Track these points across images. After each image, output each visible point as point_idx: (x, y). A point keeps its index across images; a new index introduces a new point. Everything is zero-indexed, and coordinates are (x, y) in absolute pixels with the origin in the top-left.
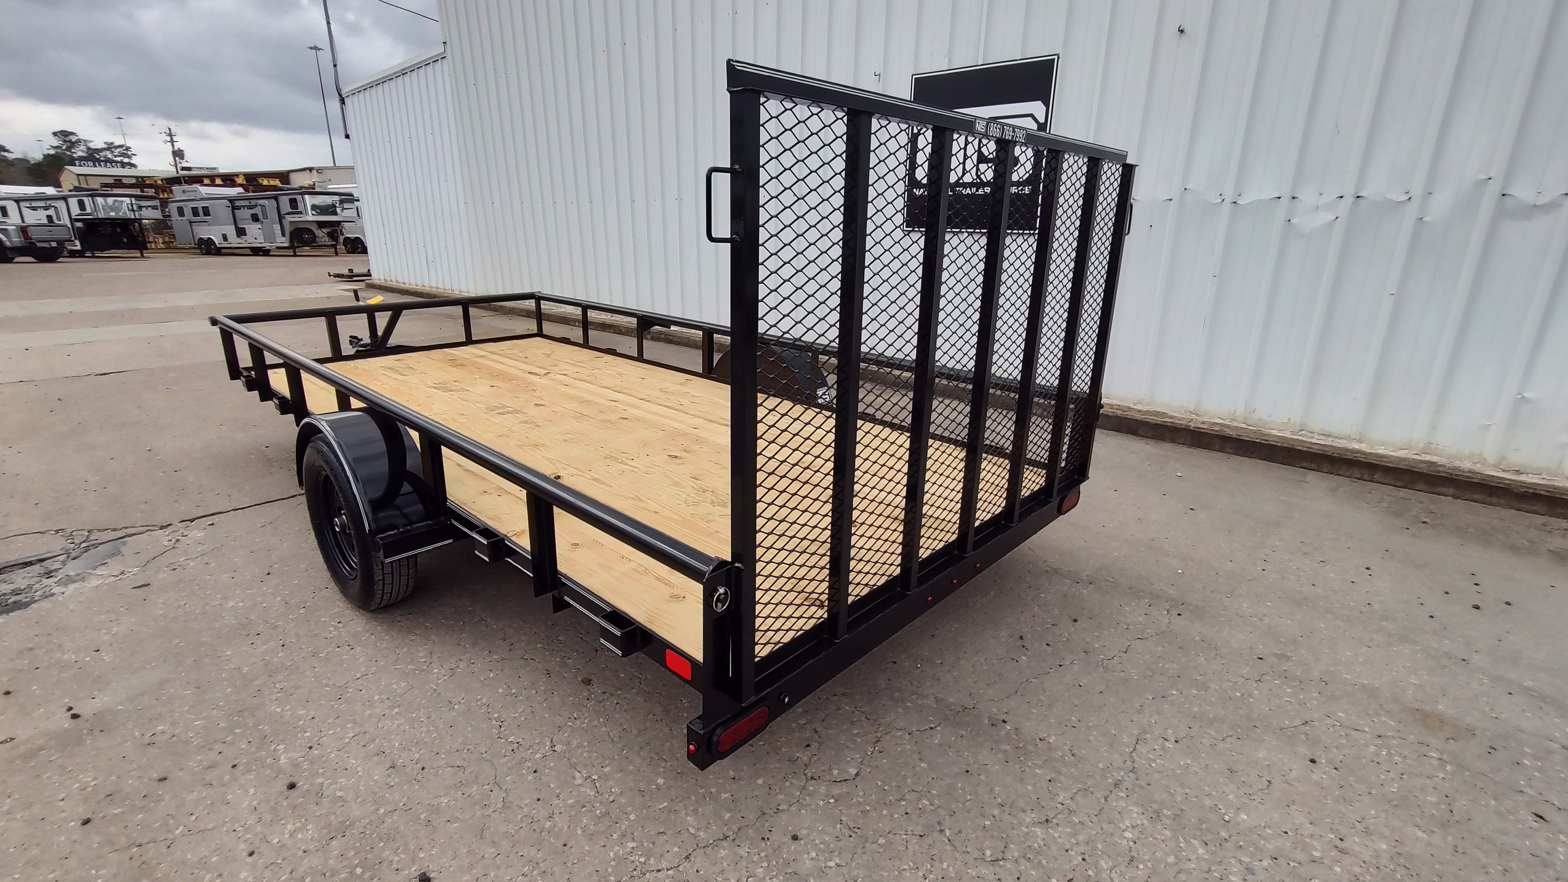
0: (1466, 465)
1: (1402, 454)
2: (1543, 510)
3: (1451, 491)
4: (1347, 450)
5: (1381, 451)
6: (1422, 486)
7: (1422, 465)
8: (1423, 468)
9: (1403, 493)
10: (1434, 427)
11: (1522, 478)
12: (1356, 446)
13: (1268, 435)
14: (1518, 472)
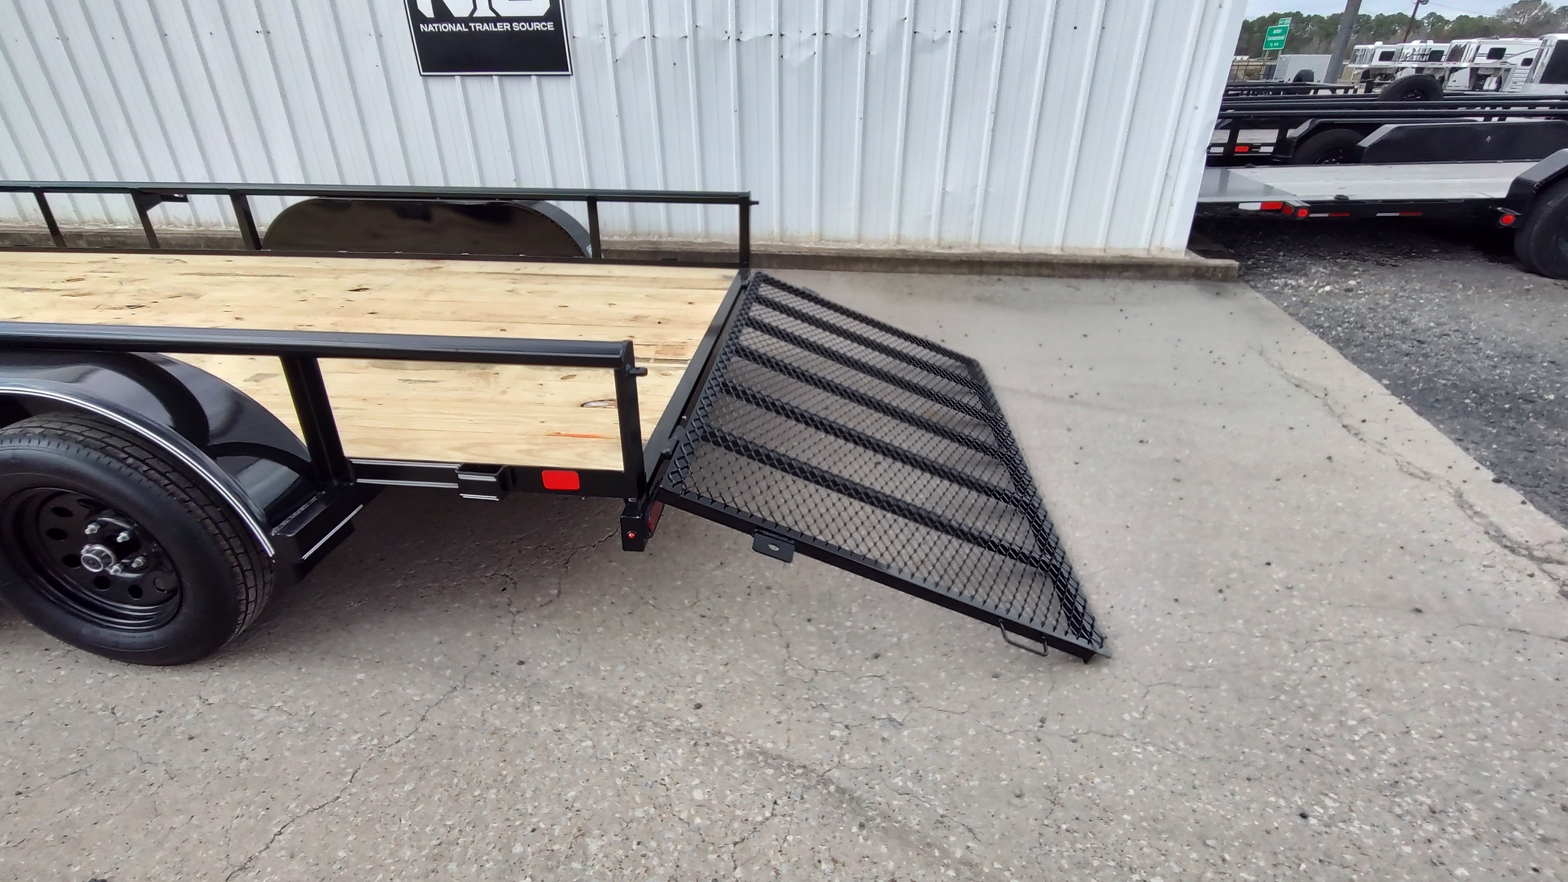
0: (922, 248)
1: (884, 247)
2: (965, 270)
3: (917, 268)
4: (853, 250)
5: (873, 247)
6: (901, 268)
7: (899, 253)
8: (899, 255)
9: (891, 276)
10: (900, 223)
11: (953, 251)
12: (858, 246)
13: (800, 248)
14: (950, 248)
